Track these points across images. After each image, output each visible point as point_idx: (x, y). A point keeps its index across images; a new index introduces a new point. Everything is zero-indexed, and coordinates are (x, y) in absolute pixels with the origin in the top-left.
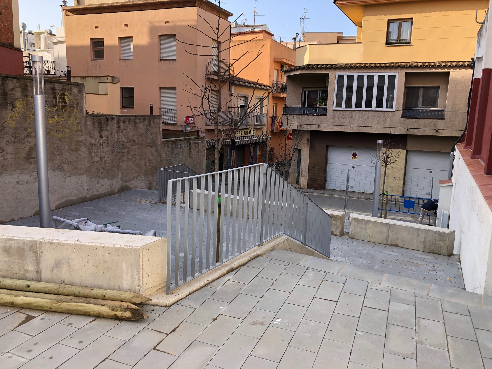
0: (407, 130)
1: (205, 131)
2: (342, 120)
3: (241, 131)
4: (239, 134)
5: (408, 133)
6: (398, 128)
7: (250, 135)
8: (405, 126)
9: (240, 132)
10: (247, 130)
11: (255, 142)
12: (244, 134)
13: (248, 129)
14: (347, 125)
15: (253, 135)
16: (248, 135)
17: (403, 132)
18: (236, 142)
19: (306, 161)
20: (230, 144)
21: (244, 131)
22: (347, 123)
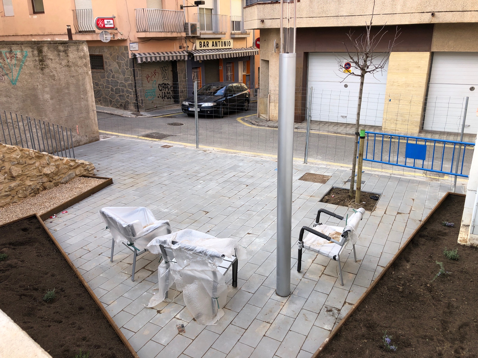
0: (433, 15)
1: (137, 40)
2: (323, 7)
3: (207, 42)
4: (204, 46)
5: (435, 21)
6: (416, 14)
7: (223, 47)
8: (429, 8)
9: (204, 42)
10: (218, 41)
11: (231, 58)
12: (213, 45)
13: (220, 38)
14: (332, 15)
15: (229, 47)
16: (221, 47)
17: (426, 19)
18: (196, 56)
19: (276, 78)
20: (186, 59)
21: (213, 42)
22: (331, 12)
